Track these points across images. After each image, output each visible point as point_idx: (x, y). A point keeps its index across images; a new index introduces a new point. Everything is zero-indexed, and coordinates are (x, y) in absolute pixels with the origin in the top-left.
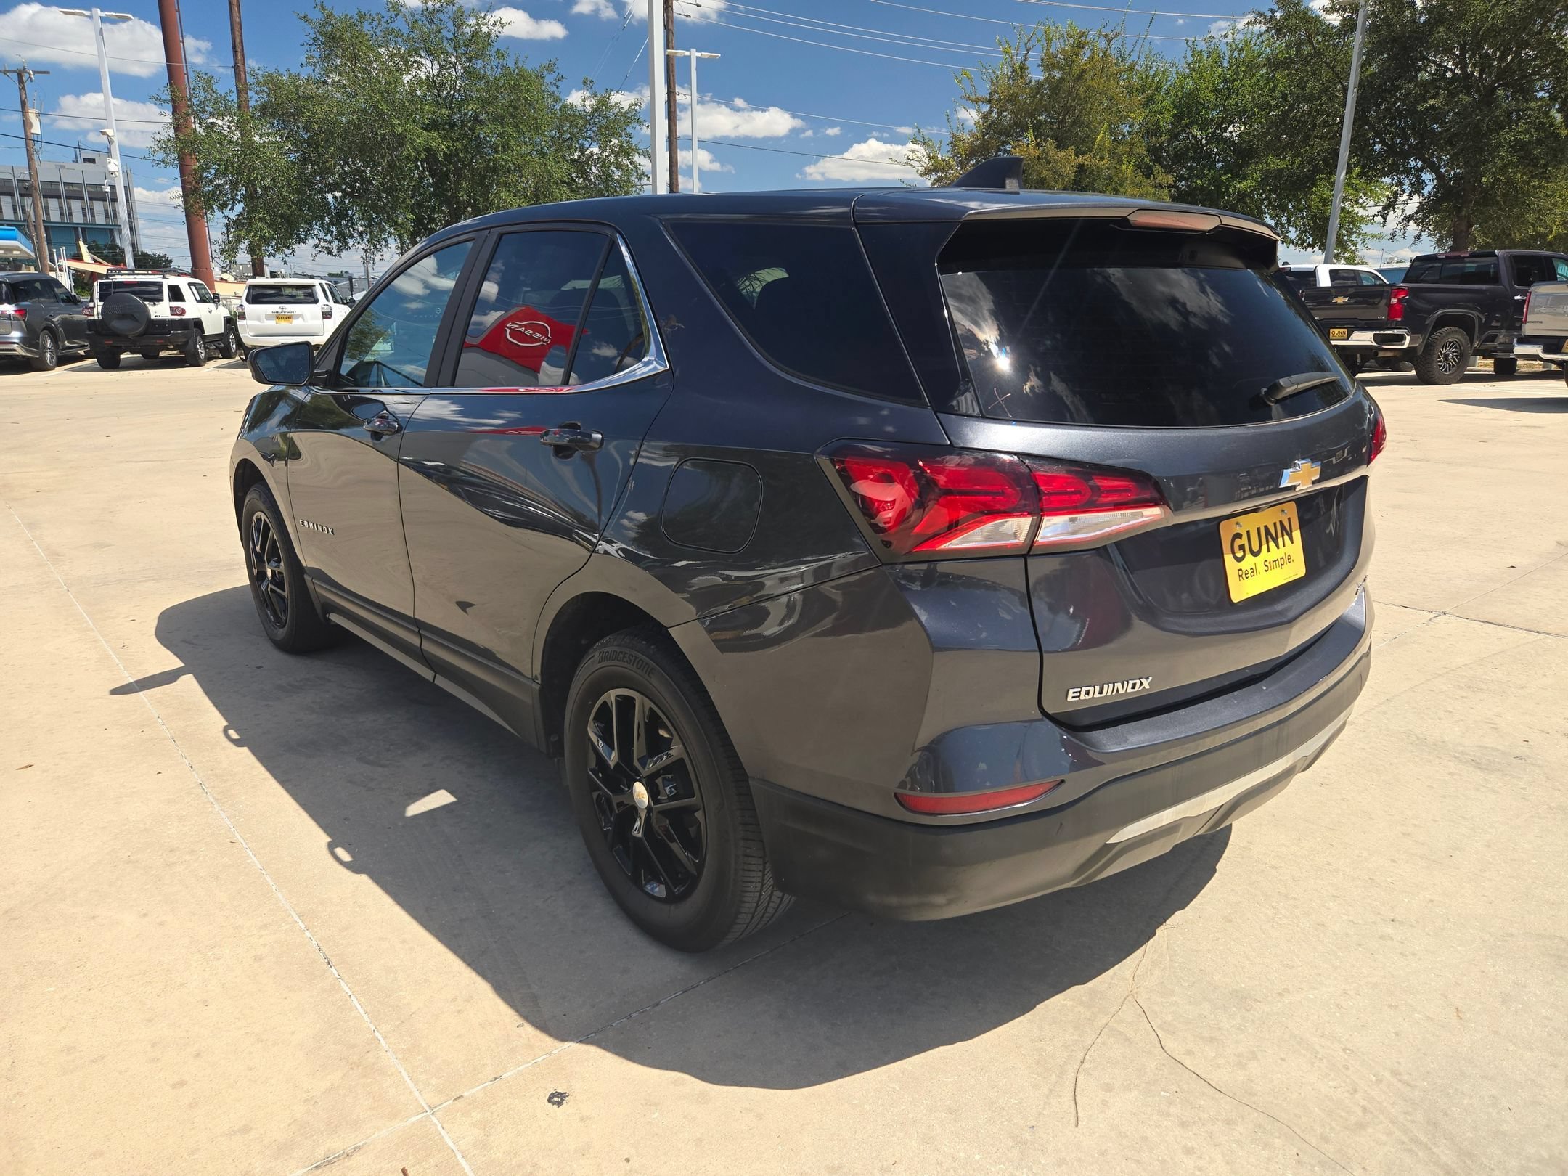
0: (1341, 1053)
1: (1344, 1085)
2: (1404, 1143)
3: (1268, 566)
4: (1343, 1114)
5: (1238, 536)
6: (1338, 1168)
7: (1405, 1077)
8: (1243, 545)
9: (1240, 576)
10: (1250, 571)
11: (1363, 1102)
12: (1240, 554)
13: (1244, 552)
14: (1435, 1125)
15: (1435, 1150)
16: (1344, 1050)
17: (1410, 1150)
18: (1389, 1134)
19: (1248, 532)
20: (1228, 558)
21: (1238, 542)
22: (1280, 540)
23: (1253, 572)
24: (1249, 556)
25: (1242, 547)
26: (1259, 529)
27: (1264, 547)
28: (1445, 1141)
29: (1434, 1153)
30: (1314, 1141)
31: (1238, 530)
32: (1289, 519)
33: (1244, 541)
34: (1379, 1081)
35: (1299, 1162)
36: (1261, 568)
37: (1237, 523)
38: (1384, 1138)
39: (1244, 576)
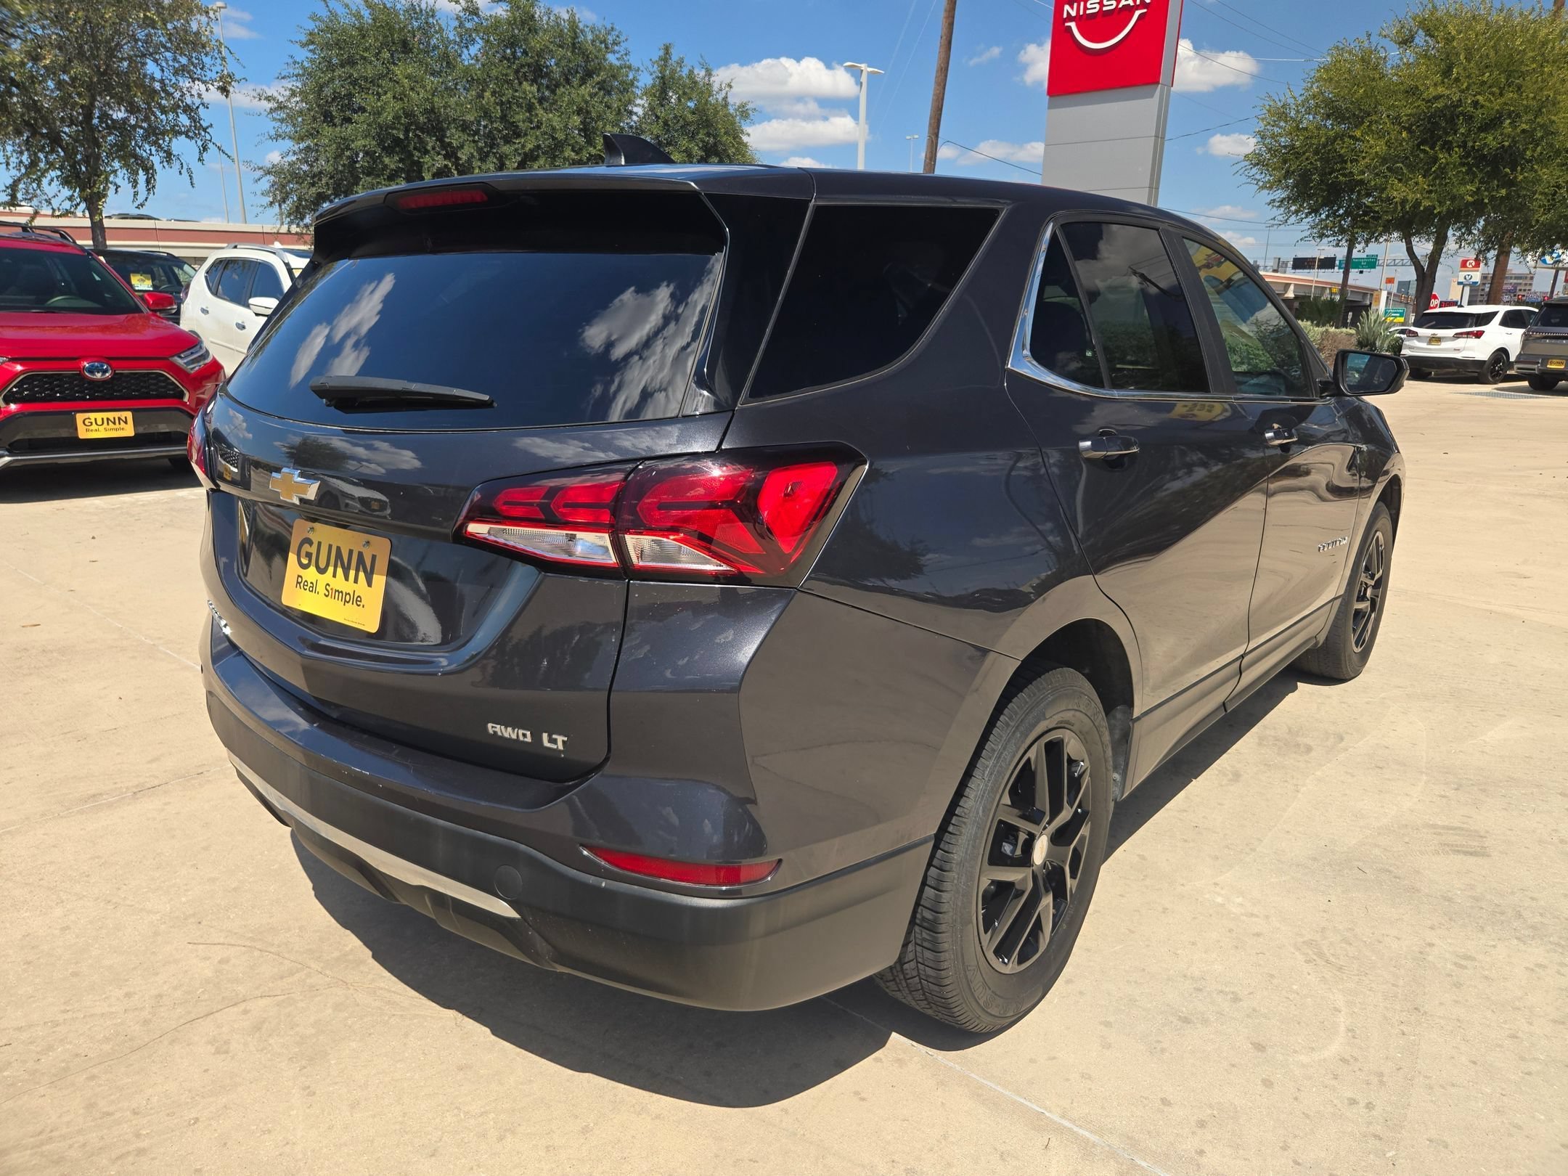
0: (193, 1115)
1: (149, 1107)
2: (52, 1131)
3: (331, 593)
4: (112, 1097)
5: (310, 542)
6: (55, 1079)
7: (131, 1159)
8: (311, 554)
9: (298, 582)
10: (309, 585)
11: (118, 1115)
12: (305, 561)
13: (310, 561)
14: (57, 1162)
15: (29, 1152)
16: (197, 1120)
17: (41, 1133)
18: (68, 1124)
19: (319, 544)
20: (292, 557)
21: (306, 548)
22: (352, 573)
23: (313, 588)
24: (312, 569)
25: (309, 555)
26: (330, 546)
27: (331, 569)
28: (33, 1163)
29: (26, 1149)
30: (95, 1071)
31: (311, 536)
32: (374, 557)
33: (313, 550)
34: (138, 1136)
35: (77, 1055)
36: (321, 588)
37: (312, 529)
38: (66, 1119)
39: (302, 585)
